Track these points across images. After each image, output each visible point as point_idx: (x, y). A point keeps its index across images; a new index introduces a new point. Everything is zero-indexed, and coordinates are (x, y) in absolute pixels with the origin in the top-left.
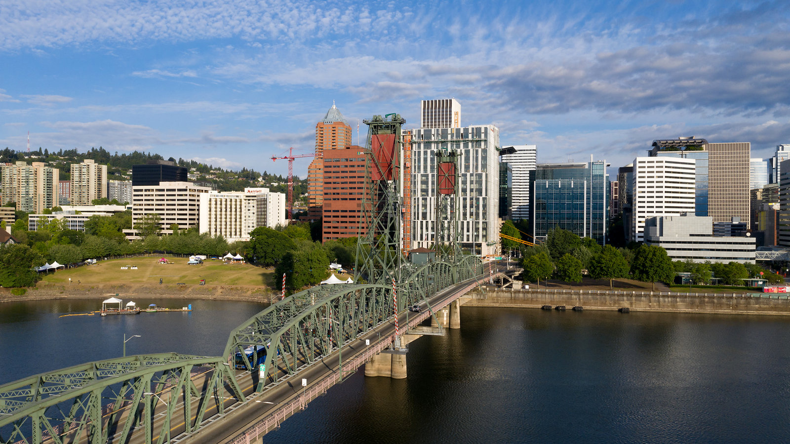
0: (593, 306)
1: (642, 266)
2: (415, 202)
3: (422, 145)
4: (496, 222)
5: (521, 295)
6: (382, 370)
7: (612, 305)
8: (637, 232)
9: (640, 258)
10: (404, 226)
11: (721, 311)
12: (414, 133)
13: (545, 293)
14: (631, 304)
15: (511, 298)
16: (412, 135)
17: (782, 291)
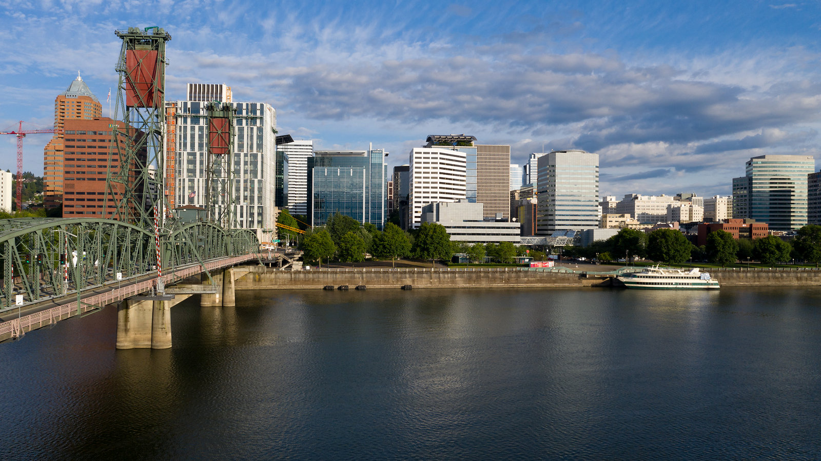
0: (375, 284)
1: (423, 244)
2: (180, 184)
3: (189, 120)
4: (272, 209)
5: (302, 276)
6: (139, 341)
7: (395, 283)
8: (414, 222)
9: (421, 235)
10: (167, 210)
11: (495, 285)
12: (179, 105)
13: (327, 273)
14: (413, 281)
15: (291, 279)
16: (177, 108)
17: (546, 266)
